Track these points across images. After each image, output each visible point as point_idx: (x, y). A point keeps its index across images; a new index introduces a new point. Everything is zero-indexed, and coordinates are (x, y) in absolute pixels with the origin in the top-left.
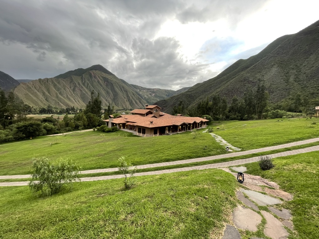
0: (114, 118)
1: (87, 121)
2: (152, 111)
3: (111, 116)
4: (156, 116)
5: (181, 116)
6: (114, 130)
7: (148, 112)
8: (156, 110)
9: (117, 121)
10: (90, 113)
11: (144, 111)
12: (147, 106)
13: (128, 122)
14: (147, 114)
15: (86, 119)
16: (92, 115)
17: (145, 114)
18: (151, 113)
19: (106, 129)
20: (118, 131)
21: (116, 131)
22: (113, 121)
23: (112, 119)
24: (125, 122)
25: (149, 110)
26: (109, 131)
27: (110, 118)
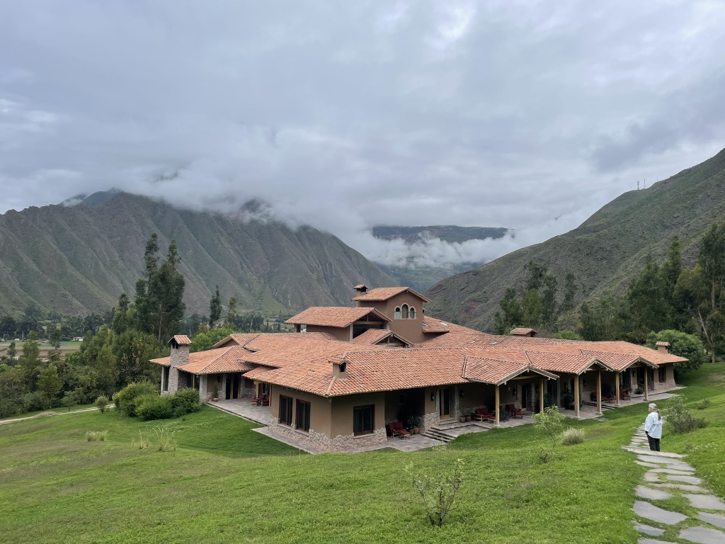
0: (194, 348)
1: (119, 364)
2: (383, 313)
3: (180, 339)
4: (401, 337)
5: (532, 334)
6: (178, 409)
7: (362, 319)
8: (405, 306)
9: (203, 363)
10: (133, 332)
11: (348, 315)
12: (364, 290)
13: (254, 366)
14: (359, 328)
15: (113, 358)
16: (139, 338)
17: (346, 329)
18: (381, 323)
19: (140, 403)
20: (197, 410)
21: (189, 412)
22: (186, 361)
23: (182, 352)
24: (241, 369)
25: (366, 310)
26: (153, 415)
27: (173, 351)
